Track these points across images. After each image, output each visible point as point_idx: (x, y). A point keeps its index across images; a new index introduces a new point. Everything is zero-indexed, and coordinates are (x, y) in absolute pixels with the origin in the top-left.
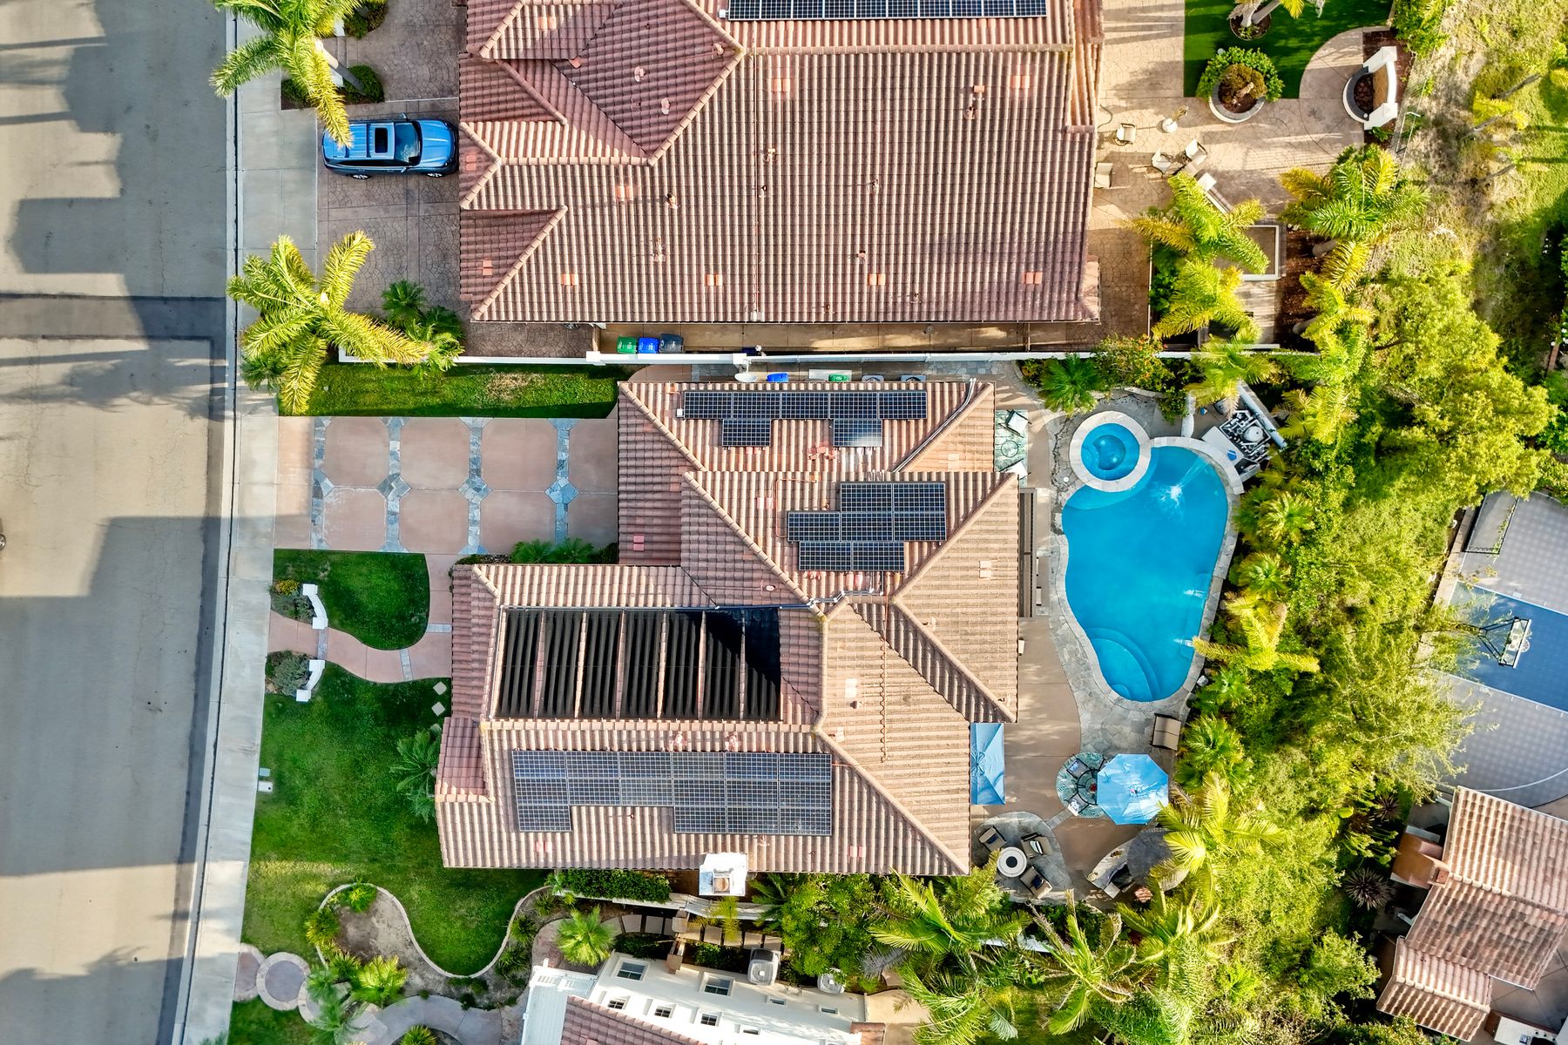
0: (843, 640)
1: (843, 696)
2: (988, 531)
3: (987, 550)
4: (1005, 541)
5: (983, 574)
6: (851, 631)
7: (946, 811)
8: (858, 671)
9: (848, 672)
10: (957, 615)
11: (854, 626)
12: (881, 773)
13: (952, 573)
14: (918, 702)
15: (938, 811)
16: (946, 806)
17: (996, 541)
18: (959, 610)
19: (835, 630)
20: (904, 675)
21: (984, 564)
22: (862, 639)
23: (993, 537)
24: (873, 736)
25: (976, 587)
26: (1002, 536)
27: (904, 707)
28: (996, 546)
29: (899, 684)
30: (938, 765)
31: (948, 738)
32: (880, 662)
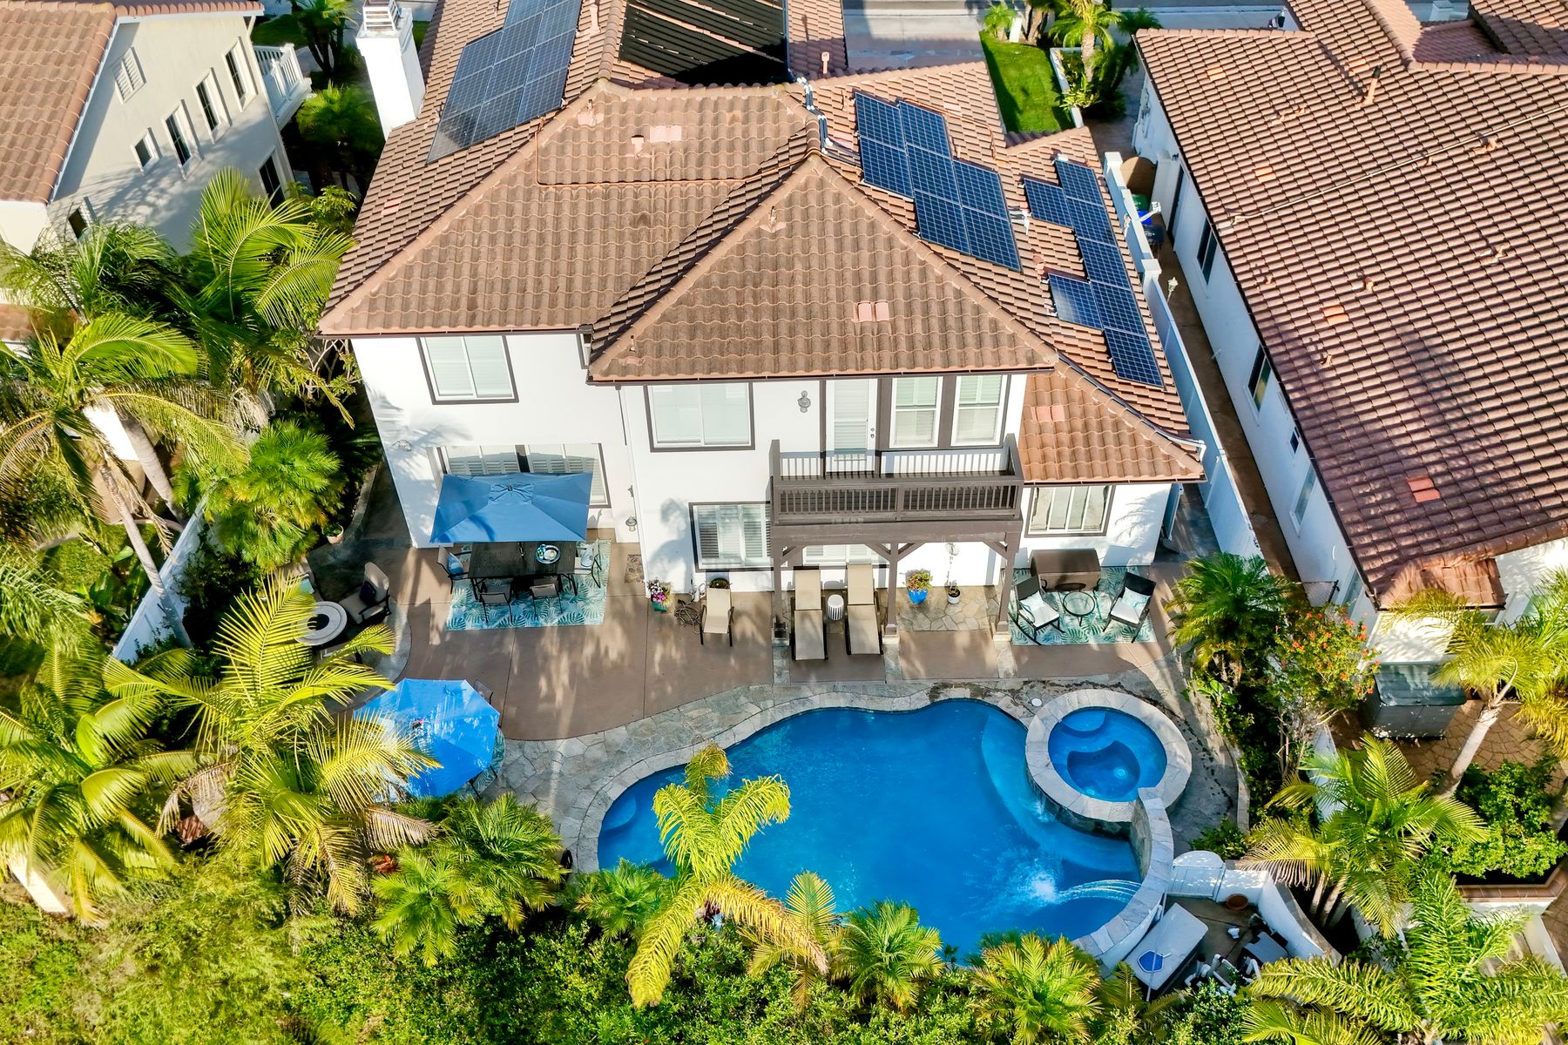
0: (746, 120)
1: (654, 123)
2: (944, 312)
3: (910, 311)
4: (929, 345)
5: (865, 308)
6: (761, 132)
7: (440, 288)
8: (696, 143)
9: (694, 129)
10: (790, 265)
11: (768, 134)
12: (520, 182)
13: (865, 254)
14: (636, 238)
15: (440, 275)
16: (449, 287)
17: (927, 328)
18: (799, 267)
19: (762, 107)
20: (684, 218)
21: (883, 309)
22: (747, 147)
23: (935, 323)
24: (583, 166)
25: (841, 296)
26: (936, 340)
27: (628, 214)
28: (918, 328)
29: (669, 208)
30: (523, 272)
31: (569, 287)
32: (707, 174)
